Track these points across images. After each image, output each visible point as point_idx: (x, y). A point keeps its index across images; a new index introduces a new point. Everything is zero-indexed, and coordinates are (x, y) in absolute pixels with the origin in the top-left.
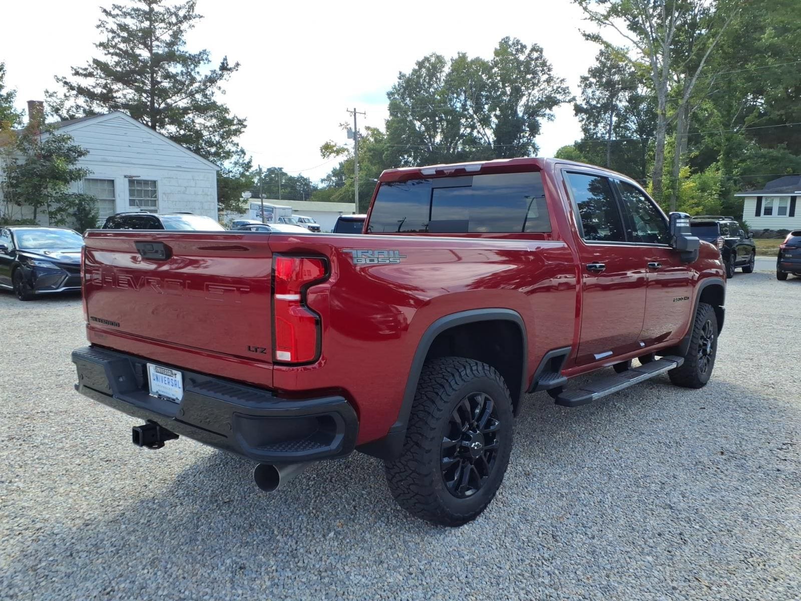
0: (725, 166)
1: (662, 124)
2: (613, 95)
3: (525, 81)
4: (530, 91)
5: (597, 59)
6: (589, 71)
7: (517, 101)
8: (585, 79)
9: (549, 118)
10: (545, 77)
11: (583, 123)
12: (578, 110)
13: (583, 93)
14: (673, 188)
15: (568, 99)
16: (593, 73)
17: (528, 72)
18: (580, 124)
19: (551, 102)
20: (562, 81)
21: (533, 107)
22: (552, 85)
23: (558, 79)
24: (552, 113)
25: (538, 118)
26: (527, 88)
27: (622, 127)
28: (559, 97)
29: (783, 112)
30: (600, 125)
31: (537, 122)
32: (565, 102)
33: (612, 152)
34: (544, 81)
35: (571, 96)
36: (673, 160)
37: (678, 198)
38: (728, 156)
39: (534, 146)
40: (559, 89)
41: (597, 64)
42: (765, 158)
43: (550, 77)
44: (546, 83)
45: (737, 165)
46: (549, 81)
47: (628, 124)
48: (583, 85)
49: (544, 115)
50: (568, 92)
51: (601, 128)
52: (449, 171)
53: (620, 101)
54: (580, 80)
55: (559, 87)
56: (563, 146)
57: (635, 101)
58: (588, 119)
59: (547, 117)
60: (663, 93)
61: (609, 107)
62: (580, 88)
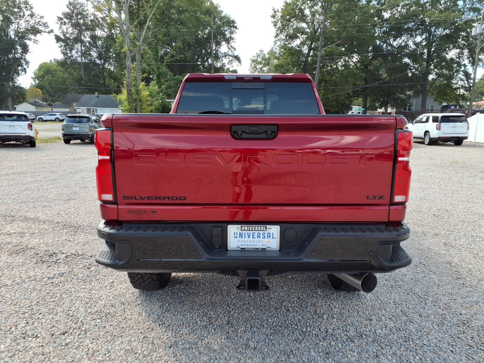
0: (158, 83)
1: (129, 55)
2: (80, 32)
3: (13, 13)
4: (18, 21)
5: (68, 7)
6: (63, 14)
7: (8, 27)
8: (60, 19)
9: (34, 42)
10: (28, 13)
11: (62, 48)
12: (58, 39)
13: (60, 28)
14: (138, 95)
15: (47, 30)
16: (66, 16)
17: (14, 7)
18: (60, 49)
19: (35, 31)
20: (42, 17)
21: (22, 33)
22: (34, 18)
23: (38, 15)
24: (36, 38)
25: (26, 41)
26: (16, 19)
27: (88, 54)
28: (41, 28)
29: (183, 56)
30: (74, 52)
31: (26, 43)
32: (46, 32)
33: (85, 70)
34: (28, 15)
35: (50, 29)
36: (136, 78)
37: (140, 100)
38: (159, 78)
39: (25, 60)
40: (41, 23)
41: (67, 10)
42: (177, 81)
43: (33, 13)
44: (30, 17)
45: (163, 83)
46: (32, 15)
47: (91, 53)
48: (59, 23)
49: (30, 39)
50: (47, 26)
51: (74, 53)
52: (248, 78)
53: (85, 37)
54: (57, 19)
55: (40, 21)
56: (43, 62)
57: (94, 38)
58: (65, 46)
59: (32, 41)
60: (128, 36)
61: (78, 40)
62: (58, 25)
